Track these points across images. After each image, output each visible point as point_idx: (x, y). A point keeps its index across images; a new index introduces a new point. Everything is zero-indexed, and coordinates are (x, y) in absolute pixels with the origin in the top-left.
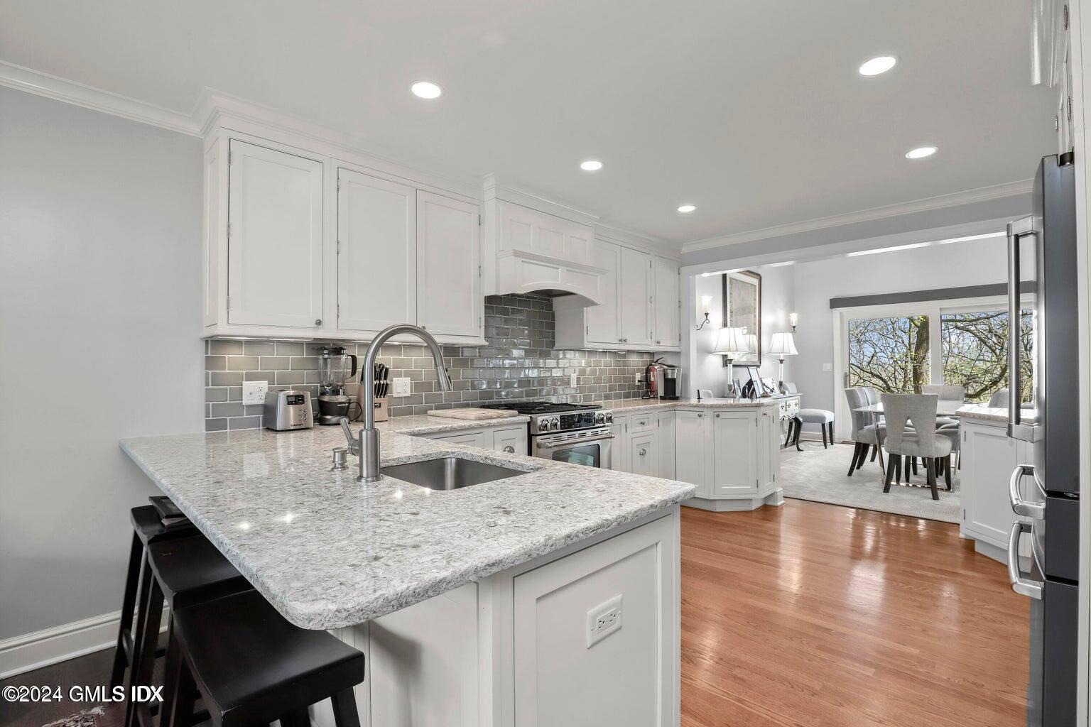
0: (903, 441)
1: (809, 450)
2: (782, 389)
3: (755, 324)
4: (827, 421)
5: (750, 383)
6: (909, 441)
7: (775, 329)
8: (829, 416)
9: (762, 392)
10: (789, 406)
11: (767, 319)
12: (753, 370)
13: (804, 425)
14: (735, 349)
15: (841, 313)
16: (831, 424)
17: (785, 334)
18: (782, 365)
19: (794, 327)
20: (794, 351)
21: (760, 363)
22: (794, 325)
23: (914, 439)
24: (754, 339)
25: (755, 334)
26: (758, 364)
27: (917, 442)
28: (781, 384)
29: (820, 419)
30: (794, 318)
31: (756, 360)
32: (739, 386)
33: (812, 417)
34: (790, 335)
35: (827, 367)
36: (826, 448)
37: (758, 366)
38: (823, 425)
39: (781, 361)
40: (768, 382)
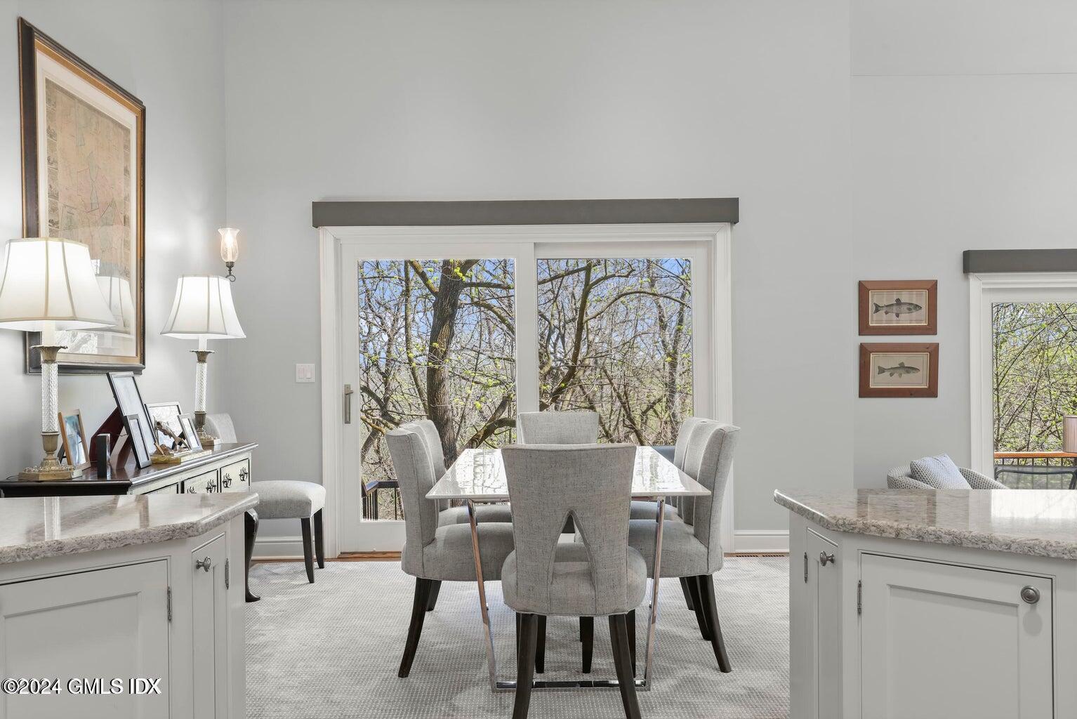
0: (554, 575)
1: (274, 593)
2: (206, 436)
3: (126, 244)
4: (314, 510)
5: (117, 422)
6: (568, 574)
7: (180, 267)
8: (317, 496)
9: (152, 449)
10: (227, 482)
11: (160, 239)
12: (123, 382)
13: (262, 525)
14: (70, 314)
15: (337, 240)
16: (319, 515)
17: (214, 280)
18: (205, 365)
19: (230, 266)
20: (236, 331)
21: (143, 361)
22: (230, 259)
23: (579, 566)
24: (124, 290)
25: (126, 274)
26: (137, 363)
27: (590, 576)
28: (200, 420)
29: (297, 507)
30: (229, 239)
31: (129, 350)
32: (80, 433)
33: (277, 503)
34: (225, 284)
35: (305, 371)
36: (311, 580)
37: (138, 371)
38: (305, 523)
39: (202, 356)
40: (166, 414)
